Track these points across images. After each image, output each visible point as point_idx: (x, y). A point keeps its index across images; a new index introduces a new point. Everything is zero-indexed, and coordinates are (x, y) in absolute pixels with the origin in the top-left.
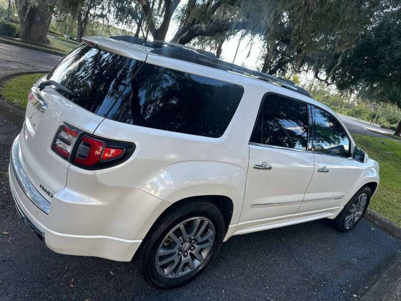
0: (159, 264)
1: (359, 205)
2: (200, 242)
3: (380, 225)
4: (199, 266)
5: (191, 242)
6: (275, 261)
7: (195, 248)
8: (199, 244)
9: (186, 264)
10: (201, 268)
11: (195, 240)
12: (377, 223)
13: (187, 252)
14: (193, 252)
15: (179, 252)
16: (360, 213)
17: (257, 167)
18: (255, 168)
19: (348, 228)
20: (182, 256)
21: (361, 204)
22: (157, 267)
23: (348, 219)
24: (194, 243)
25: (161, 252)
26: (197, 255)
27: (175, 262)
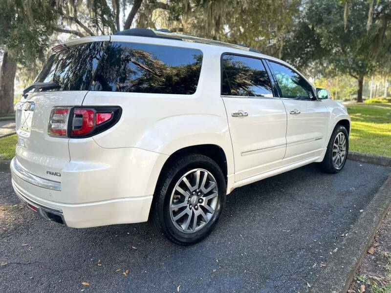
0: (174, 219)
1: (340, 144)
2: (205, 193)
3: (366, 161)
4: (212, 218)
5: (198, 195)
6: (280, 205)
7: (202, 200)
8: (205, 195)
9: (200, 218)
10: (214, 219)
11: (201, 192)
12: (363, 160)
13: (196, 205)
14: (203, 204)
15: (190, 205)
16: (344, 153)
17: (235, 115)
18: (233, 116)
19: (337, 168)
20: (194, 210)
21: (341, 143)
22: (174, 222)
23: (336, 159)
24: (200, 195)
25: (173, 207)
26: (207, 207)
27: (188, 215)
